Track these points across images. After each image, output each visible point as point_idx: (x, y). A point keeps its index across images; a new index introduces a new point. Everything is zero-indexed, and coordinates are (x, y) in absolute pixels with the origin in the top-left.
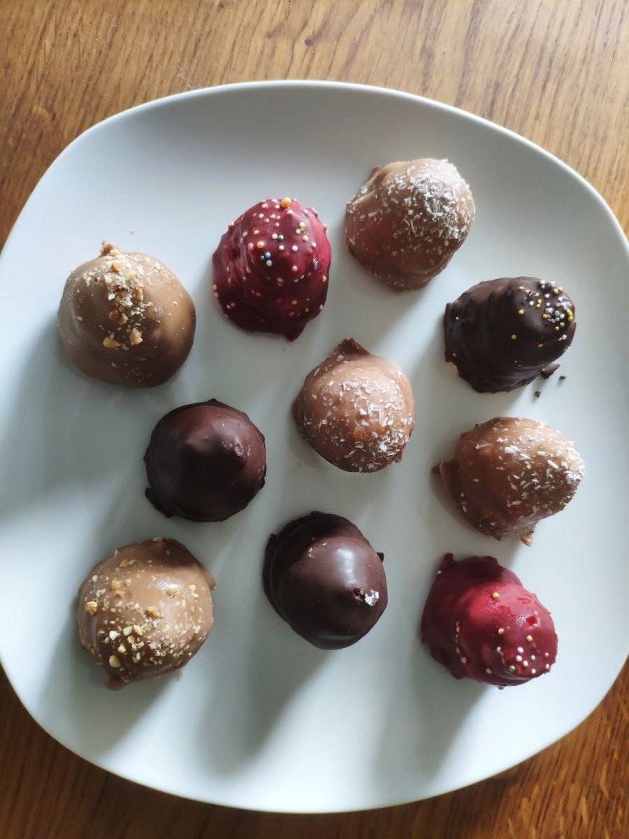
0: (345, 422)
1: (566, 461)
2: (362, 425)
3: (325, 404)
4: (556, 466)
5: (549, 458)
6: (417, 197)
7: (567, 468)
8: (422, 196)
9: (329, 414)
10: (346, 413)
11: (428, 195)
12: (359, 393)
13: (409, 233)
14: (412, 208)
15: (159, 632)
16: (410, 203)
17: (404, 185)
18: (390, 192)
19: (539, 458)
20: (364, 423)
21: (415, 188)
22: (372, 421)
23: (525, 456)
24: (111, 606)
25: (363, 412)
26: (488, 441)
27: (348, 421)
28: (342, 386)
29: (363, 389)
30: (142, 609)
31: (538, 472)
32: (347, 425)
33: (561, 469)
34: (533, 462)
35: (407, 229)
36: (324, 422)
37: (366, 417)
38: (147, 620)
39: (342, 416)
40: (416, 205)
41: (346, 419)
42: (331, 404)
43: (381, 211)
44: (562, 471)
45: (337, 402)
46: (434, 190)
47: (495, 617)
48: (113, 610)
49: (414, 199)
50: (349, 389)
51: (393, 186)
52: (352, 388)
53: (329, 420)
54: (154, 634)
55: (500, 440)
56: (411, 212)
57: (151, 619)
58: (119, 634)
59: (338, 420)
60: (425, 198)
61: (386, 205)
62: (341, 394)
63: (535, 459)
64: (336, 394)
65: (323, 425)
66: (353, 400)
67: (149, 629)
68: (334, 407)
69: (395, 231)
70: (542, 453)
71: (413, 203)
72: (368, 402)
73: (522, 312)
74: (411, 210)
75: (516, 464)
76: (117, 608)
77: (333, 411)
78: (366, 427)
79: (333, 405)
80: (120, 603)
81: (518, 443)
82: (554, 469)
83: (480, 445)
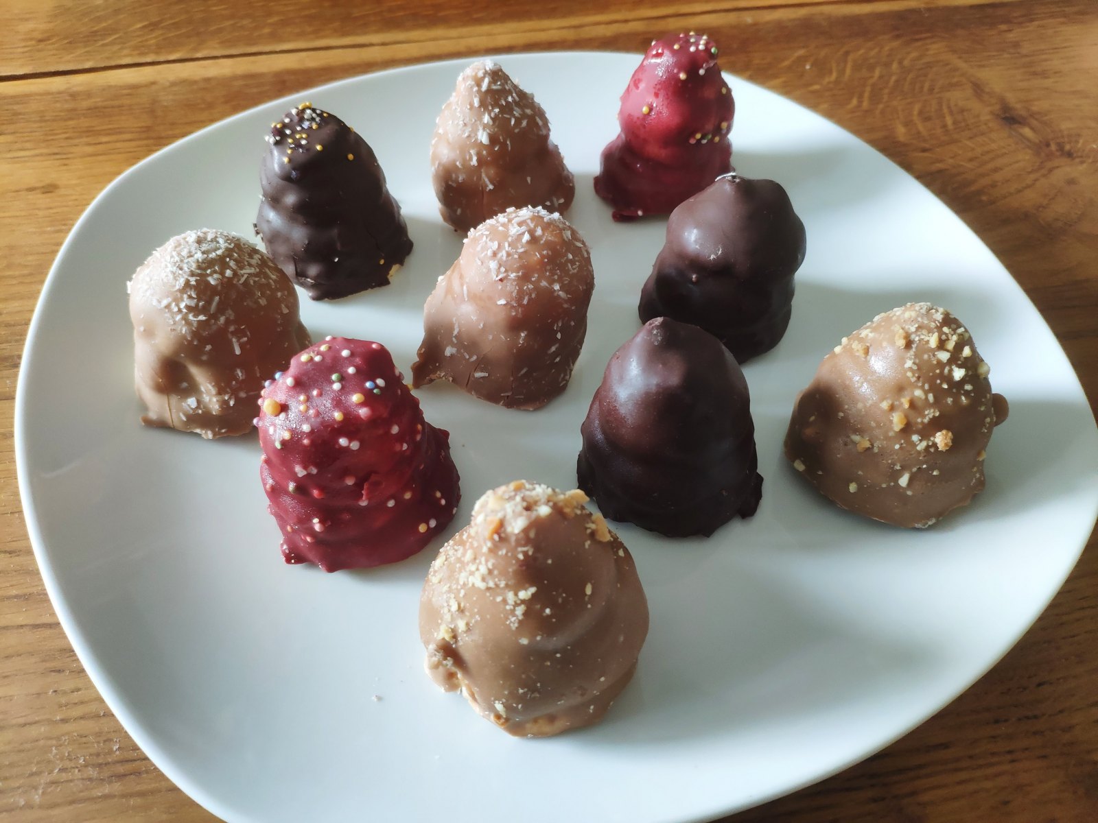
0: (548, 256)
1: (476, 74)
2: (543, 234)
3: (533, 296)
4: (487, 80)
5: (479, 91)
6: (205, 269)
7: (484, 71)
8: (203, 262)
9: (544, 283)
10: (535, 259)
11: (199, 256)
12: (503, 254)
13: (257, 279)
14: (222, 273)
15: (919, 319)
16: (215, 276)
17: (190, 297)
18: (202, 318)
19: (483, 104)
20: (539, 232)
21: (192, 274)
22: (532, 226)
23: (486, 119)
24: (928, 405)
25: (526, 237)
26: (480, 178)
27: (545, 252)
28: (501, 280)
29: (495, 254)
30: (909, 355)
31: (499, 99)
32: (550, 253)
33: (487, 75)
34: (490, 108)
35: (252, 282)
36: (557, 287)
37: (531, 232)
38: (917, 339)
39: (541, 262)
40: (217, 268)
41: (543, 257)
42: (531, 286)
43: (232, 328)
44: (489, 74)
45: (525, 278)
46: (190, 252)
47: (670, 94)
48: (931, 397)
49: (209, 271)
50: (503, 269)
51: (191, 317)
52: (500, 266)
53: (552, 282)
54: (926, 322)
55: (474, 162)
56: (228, 273)
57: (913, 337)
58: (954, 367)
59: (548, 268)
60: (205, 259)
61: (222, 320)
62: (513, 275)
63: (486, 109)
64: (515, 283)
65: (562, 288)
66: (516, 256)
67: (924, 332)
68: (533, 279)
69: (257, 302)
70: (476, 103)
71: (215, 272)
72: (510, 239)
73: (319, 148)
74: (225, 273)
75: (498, 127)
76: (926, 393)
77: (539, 280)
78: (542, 230)
79: (532, 283)
80: (918, 393)
81: (473, 135)
82: (490, 83)
83: (487, 186)
